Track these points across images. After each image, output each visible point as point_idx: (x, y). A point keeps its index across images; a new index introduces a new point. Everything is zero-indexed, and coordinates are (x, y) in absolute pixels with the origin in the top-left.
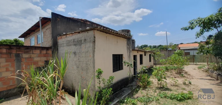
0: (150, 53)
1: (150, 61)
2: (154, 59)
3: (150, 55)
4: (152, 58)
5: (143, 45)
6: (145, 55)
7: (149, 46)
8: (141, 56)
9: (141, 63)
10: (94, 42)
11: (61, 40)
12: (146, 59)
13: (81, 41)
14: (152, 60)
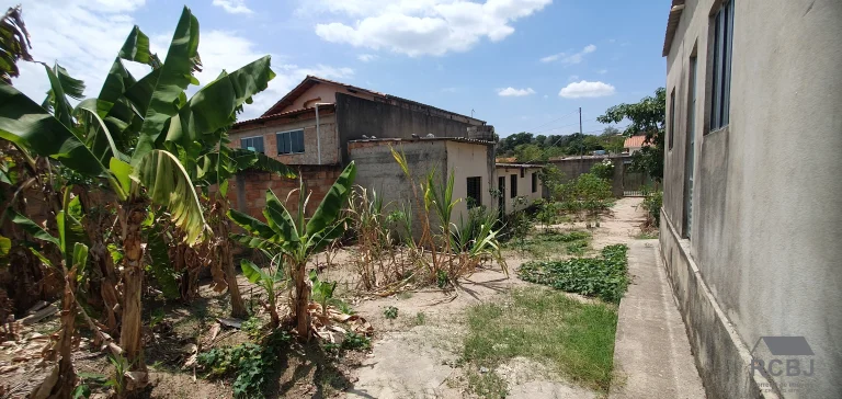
0: (533, 171)
1: (534, 190)
2: (544, 185)
3: (534, 176)
4: (539, 182)
5: (514, 135)
6: (522, 176)
7: (534, 136)
8: (514, 178)
9: (514, 194)
10: (446, 159)
11: (359, 150)
12: (524, 185)
13: (418, 156)
14: (539, 188)
